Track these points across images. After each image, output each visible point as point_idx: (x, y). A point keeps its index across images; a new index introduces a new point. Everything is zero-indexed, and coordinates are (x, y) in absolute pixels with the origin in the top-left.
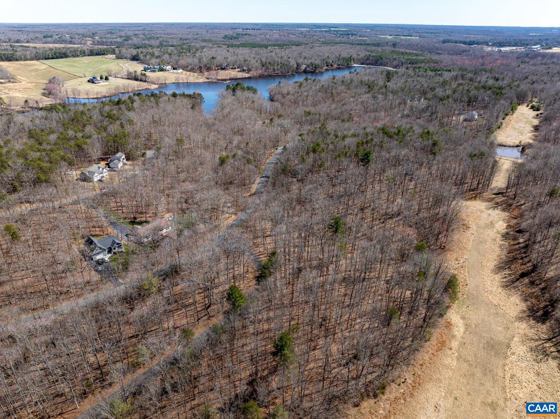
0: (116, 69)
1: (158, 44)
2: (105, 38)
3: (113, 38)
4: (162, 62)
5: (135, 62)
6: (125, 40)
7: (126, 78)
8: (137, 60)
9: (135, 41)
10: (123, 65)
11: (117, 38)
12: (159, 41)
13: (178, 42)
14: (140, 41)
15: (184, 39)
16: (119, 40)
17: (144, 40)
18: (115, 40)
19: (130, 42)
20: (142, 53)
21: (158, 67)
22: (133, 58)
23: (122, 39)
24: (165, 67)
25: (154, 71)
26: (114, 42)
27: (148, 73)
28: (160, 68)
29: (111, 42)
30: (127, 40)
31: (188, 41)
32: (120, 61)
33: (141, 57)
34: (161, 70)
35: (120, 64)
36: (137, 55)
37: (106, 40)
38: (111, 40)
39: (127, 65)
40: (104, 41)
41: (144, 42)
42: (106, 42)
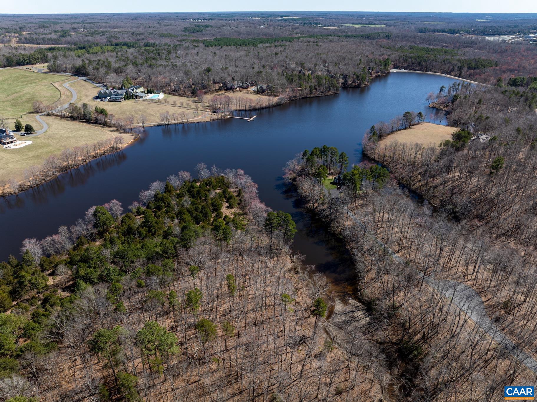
0: (49, 94)
1: (105, 40)
2: (36, 34)
3: (45, 34)
4: (127, 80)
5: (81, 78)
6: (62, 36)
7: (67, 117)
8: (84, 75)
9: (74, 36)
10: (61, 85)
11: (51, 34)
12: (105, 37)
13: (131, 38)
14: (81, 38)
15: (137, 34)
16: (53, 36)
17: (86, 36)
18: (49, 36)
19: (68, 38)
20: (90, 62)
21: (124, 91)
22: (77, 71)
23: (58, 34)
24: (135, 90)
25: (117, 100)
26: (48, 39)
27: (107, 106)
28: (126, 93)
29: (43, 39)
30: (65, 37)
31: (143, 37)
32: (56, 77)
33: (90, 69)
34: (130, 97)
35: (56, 85)
36: (83, 67)
37: (37, 36)
38: (44, 36)
39: (67, 85)
40: (34, 37)
41: (86, 38)
42: (37, 40)
